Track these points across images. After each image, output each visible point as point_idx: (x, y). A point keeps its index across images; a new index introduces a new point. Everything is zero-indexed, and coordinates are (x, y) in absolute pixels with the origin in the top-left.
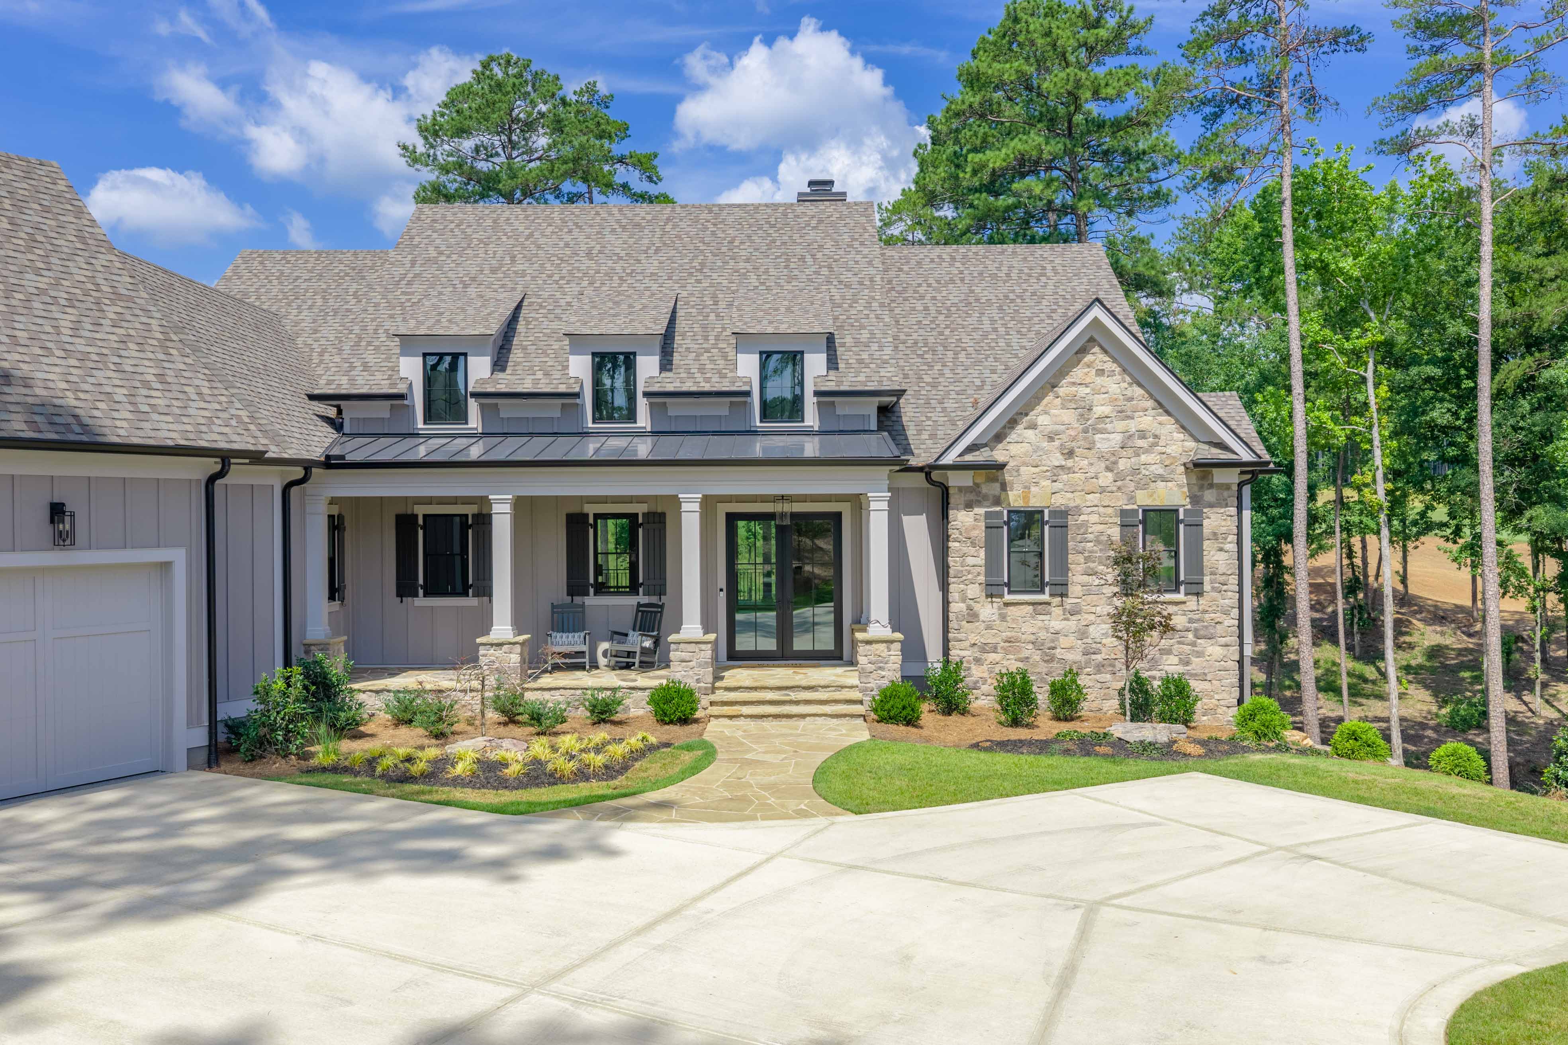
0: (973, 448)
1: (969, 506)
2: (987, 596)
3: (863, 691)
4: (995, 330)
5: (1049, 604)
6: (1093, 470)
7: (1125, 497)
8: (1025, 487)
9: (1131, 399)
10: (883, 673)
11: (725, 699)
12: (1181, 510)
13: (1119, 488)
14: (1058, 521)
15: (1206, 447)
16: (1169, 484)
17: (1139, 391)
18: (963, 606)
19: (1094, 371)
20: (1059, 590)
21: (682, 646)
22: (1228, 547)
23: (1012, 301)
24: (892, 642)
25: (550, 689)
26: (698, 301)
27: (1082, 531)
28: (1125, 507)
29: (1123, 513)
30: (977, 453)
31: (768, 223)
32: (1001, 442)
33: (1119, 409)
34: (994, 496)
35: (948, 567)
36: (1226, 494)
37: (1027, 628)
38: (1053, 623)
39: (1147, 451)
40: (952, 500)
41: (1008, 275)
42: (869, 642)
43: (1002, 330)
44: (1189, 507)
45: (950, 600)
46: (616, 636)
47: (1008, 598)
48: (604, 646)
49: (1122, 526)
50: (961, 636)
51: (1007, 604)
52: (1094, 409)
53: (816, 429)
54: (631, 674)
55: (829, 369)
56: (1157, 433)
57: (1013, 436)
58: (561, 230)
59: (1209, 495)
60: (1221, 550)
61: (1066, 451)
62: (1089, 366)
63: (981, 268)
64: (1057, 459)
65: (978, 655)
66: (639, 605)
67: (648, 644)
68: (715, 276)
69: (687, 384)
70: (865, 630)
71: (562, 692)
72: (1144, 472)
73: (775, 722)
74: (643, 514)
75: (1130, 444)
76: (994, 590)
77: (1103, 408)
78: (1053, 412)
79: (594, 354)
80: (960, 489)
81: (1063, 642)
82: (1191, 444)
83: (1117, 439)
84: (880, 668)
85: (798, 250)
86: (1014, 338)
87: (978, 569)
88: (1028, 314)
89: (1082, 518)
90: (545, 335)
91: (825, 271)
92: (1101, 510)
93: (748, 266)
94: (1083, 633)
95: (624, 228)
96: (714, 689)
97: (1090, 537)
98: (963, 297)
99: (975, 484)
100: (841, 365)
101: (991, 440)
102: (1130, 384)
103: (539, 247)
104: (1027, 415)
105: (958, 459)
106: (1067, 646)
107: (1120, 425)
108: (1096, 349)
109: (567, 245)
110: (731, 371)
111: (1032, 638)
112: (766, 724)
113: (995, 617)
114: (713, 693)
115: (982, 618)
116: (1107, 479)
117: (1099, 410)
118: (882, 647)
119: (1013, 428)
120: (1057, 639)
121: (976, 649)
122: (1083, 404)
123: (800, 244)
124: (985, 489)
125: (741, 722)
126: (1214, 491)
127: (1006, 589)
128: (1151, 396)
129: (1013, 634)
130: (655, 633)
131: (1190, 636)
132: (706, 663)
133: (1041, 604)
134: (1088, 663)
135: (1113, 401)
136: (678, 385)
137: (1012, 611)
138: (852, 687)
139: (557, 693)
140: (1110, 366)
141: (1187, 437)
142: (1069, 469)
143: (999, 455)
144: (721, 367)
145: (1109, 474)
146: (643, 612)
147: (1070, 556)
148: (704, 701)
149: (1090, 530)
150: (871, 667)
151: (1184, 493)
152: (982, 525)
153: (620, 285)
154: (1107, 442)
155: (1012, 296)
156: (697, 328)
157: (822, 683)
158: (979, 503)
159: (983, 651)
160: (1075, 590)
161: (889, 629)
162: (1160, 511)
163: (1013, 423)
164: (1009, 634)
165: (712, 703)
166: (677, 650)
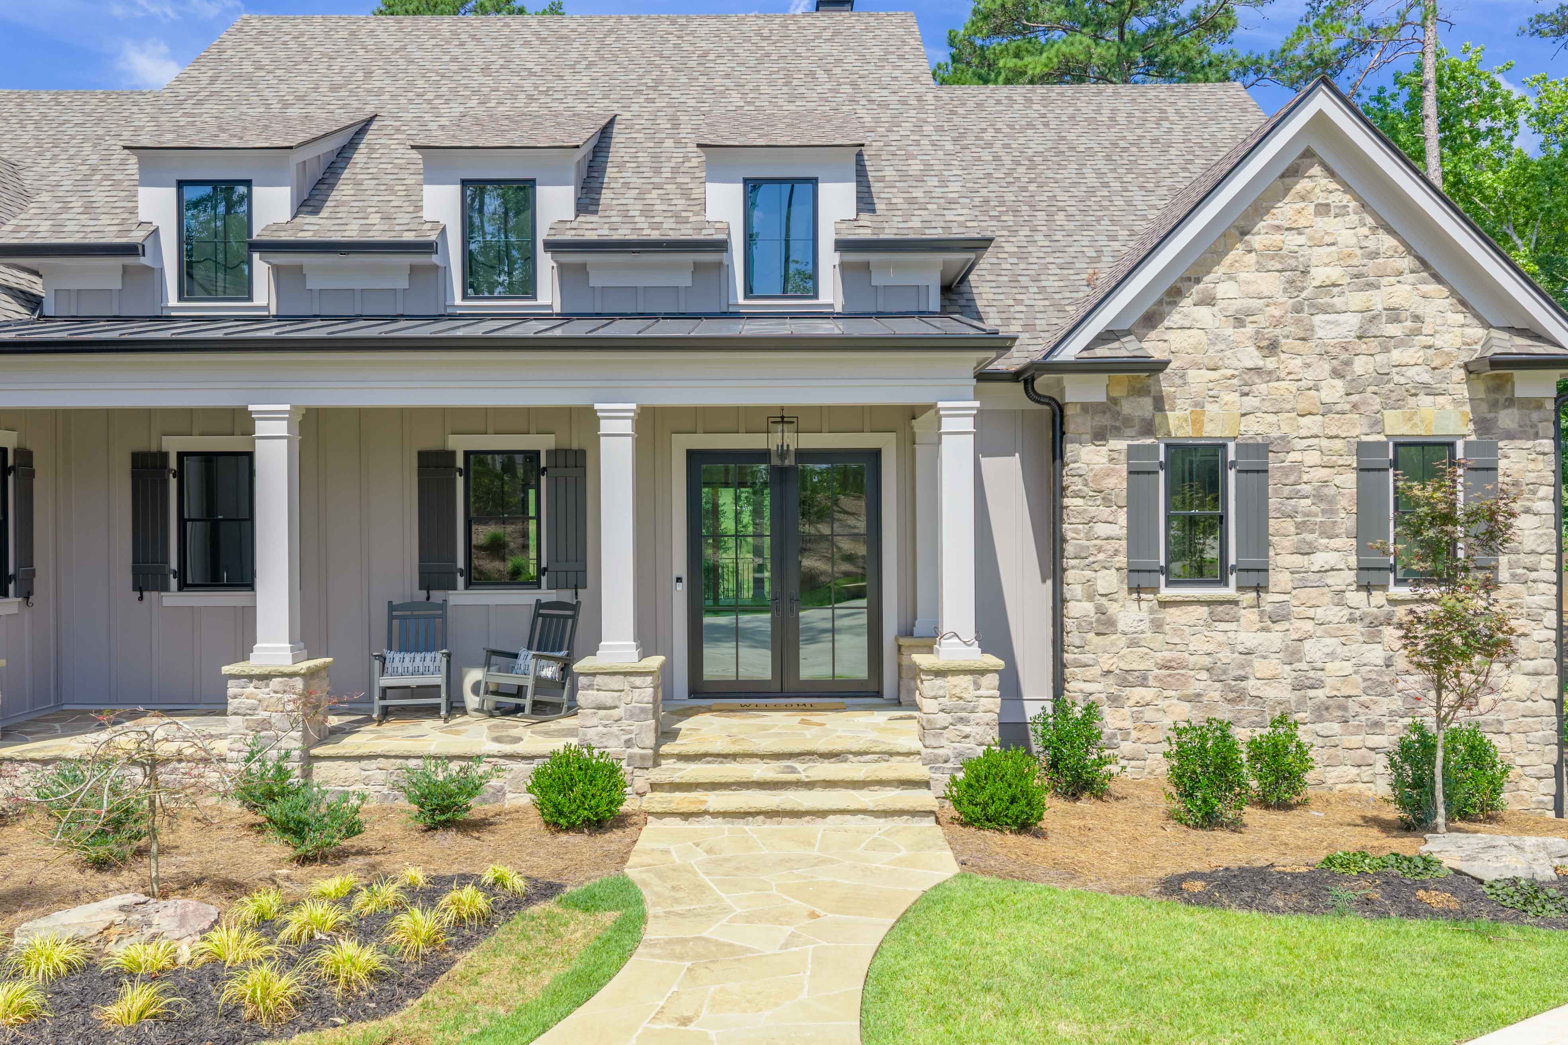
0: (1107, 336)
1: (1100, 436)
2: (1131, 590)
3: (930, 762)
4: (1106, 185)
5: (1235, 603)
6: (1310, 374)
7: (1364, 420)
8: (1196, 404)
9: (1374, 255)
10: (967, 730)
11: (677, 778)
12: (1460, 445)
13: (1355, 406)
14: (1253, 462)
15: (1505, 336)
16: (1440, 399)
17: (1388, 242)
18: (1088, 608)
19: (1311, 208)
20: (1253, 578)
21: (599, 679)
22: (1538, 506)
23: (1125, 150)
24: (983, 672)
25: (359, 758)
26: (648, 124)
27: (1292, 479)
28: (1365, 439)
29: (1363, 448)
30: (1116, 344)
31: (761, 35)
32: (1154, 327)
33: (1355, 271)
34: (1143, 420)
35: (1064, 540)
36: (1535, 416)
37: (1197, 644)
38: (1242, 636)
39: (1401, 343)
40: (1071, 427)
41: (1112, 119)
42: (940, 673)
43: (1116, 185)
44: (1473, 438)
45: (1068, 595)
46: (494, 659)
47: (1167, 593)
48: (474, 675)
49: (1361, 469)
50: (1084, 658)
51: (1164, 604)
52: (1313, 271)
53: (838, 309)
54: (517, 726)
55: (859, 210)
56: (1419, 312)
57: (1175, 318)
58: (448, 43)
59: (1507, 419)
60: (1527, 511)
61: (1265, 343)
62: (1303, 199)
63: (1071, 110)
64: (1251, 357)
65: (1115, 689)
66: (539, 605)
67: (549, 671)
68: (675, 94)
69: (620, 232)
70: (930, 650)
71: (382, 762)
72: (1397, 378)
73: (770, 826)
74: (548, 452)
75: (1374, 331)
76: (1144, 580)
77: (1328, 270)
78: (1242, 276)
79: (465, 183)
80: (1086, 408)
81: (1262, 668)
82: (1478, 332)
83: (1351, 322)
84: (961, 720)
85: (804, 64)
86: (1137, 196)
87: (1115, 544)
88: (1151, 165)
89: (1293, 456)
90: (396, 166)
91: (847, 89)
92: (1324, 443)
93: (727, 82)
94: (1293, 654)
95: (543, 41)
96: (657, 759)
97: (1305, 488)
98: (1050, 144)
99: (1109, 398)
100: (880, 206)
101: (1136, 325)
102: (1373, 230)
103: (411, 62)
104: (1198, 281)
105: (1085, 354)
106: (1268, 674)
107: (1357, 300)
108: (1316, 170)
109: (454, 59)
110: (697, 214)
111: (1207, 661)
112: (752, 828)
113: (1145, 626)
114: (656, 764)
115: (1121, 626)
116: (1334, 390)
117: (1320, 274)
118: (965, 681)
119: (1174, 304)
120: (1250, 664)
121: (1111, 679)
122: (1293, 263)
123: (808, 58)
124: (1127, 407)
125: (706, 825)
126: (1515, 411)
127: (1162, 578)
128: (1409, 250)
129: (1176, 654)
130: (563, 653)
132: (643, 710)
133: (1222, 603)
134: (1301, 703)
135: (1344, 258)
136: (606, 232)
137: (1172, 615)
138: (908, 754)
139: (373, 764)
140: (1340, 198)
141: (1470, 320)
142: (1270, 373)
143: (1152, 348)
144: (679, 208)
145: (1339, 383)
146: (544, 616)
147: (1271, 522)
148: (641, 781)
149: (1305, 478)
150: (943, 719)
151: (1464, 414)
152: (1123, 469)
153: (527, 105)
154: (1334, 328)
155: (1122, 144)
156: (643, 157)
157: (855, 748)
158: (1116, 432)
159: (1124, 683)
160: (1279, 579)
161: (976, 648)
162: (1423, 445)
163: (1174, 295)
164: (1168, 655)
165: (655, 787)
166: (590, 687)
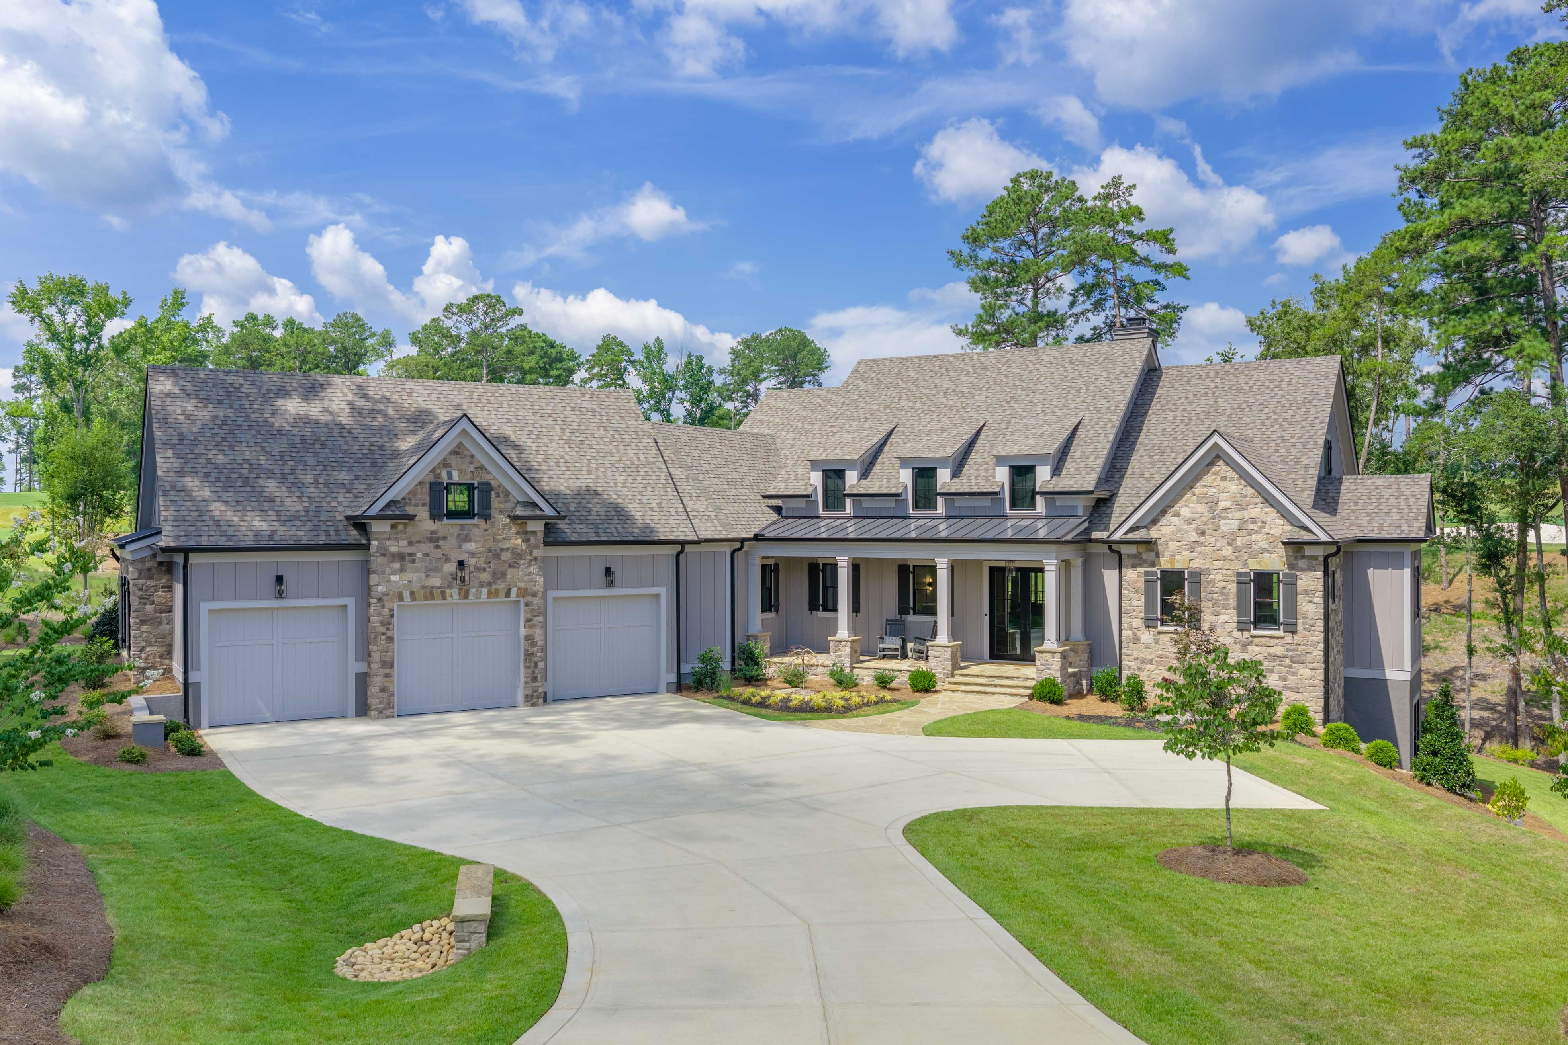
0: (1132, 530)
1: (1134, 566)
2: (1146, 627)
3: (1031, 681)
5: (1187, 633)
6: (1218, 544)
7: (1241, 563)
8: (1172, 556)
9: (1246, 496)
10: (1048, 672)
11: (954, 681)
12: (1281, 574)
13: (1237, 557)
14: (1195, 579)
15: (1297, 530)
16: (1273, 555)
17: (1250, 491)
18: (1131, 633)
19: (1220, 477)
20: (1194, 624)
21: (936, 648)
22: (1315, 600)
26: (997, 426)
27: (1211, 586)
28: (1241, 571)
29: (1239, 575)
30: (1137, 533)
32: (1154, 525)
33: (1237, 503)
34: (1151, 561)
35: (1121, 607)
36: (1315, 563)
37: (1172, 649)
39: (1256, 532)
40: (1124, 563)
42: (1043, 652)
44: (1287, 571)
45: (1122, 628)
47: (1161, 628)
48: (912, 645)
49: (1240, 583)
50: (1129, 652)
51: (1159, 633)
52: (1220, 503)
53: (1043, 515)
56: (1264, 520)
57: (1163, 521)
59: (1301, 563)
60: (1310, 602)
61: (1200, 532)
62: (1216, 474)
64: (1194, 537)
65: (1140, 665)
66: (927, 621)
69: (966, 487)
72: (1254, 546)
75: (1245, 527)
76: (1151, 623)
77: (1226, 502)
78: (1191, 505)
79: (915, 469)
80: (1129, 556)
82: (1288, 528)
83: (1235, 523)
84: (1047, 668)
87: (1141, 609)
89: (1211, 577)
90: (891, 465)
92: (1224, 572)
96: (952, 675)
97: (1216, 590)
99: (1138, 553)
101: (1146, 524)
102: (1244, 487)
104: (1171, 506)
105: (1123, 536)
107: (1238, 514)
108: (1221, 462)
111: (1176, 656)
112: (971, 696)
113: (1151, 641)
115: (1142, 641)
116: (1228, 551)
117: (1223, 504)
118: (1048, 655)
119: (1163, 516)
121: (1139, 661)
122: (1212, 500)
124: (1145, 556)
125: (958, 694)
126: (1306, 561)
127: (1159, 623)
128: (1260, 494)
129: (1164, 653)
131: (1288, 661)
133: (1181, 633)
135: (1233, 498)
136: (963, 488)
137: (1162, 637)
138: (1026, 678)
140: (1229, 475)
141: (1284, 524)
142: (1202, 543)
143: (1154, 534)
145: (1230, 548)
147: (1202, 602)
148: (942, 681)
149: (1216, 585)
150: (1042, 667)
151: (1283, 561)
152: (1142, 579)
154: (1228, 525)
158: (1141, 565)
159: (1143, 663)
160: (1205, 625)
161: (1057, 645)
162: (1267, 574)
163: (1164, 512)
164: (1160, 653)
165: (945, 683)
166: (932, 651)
